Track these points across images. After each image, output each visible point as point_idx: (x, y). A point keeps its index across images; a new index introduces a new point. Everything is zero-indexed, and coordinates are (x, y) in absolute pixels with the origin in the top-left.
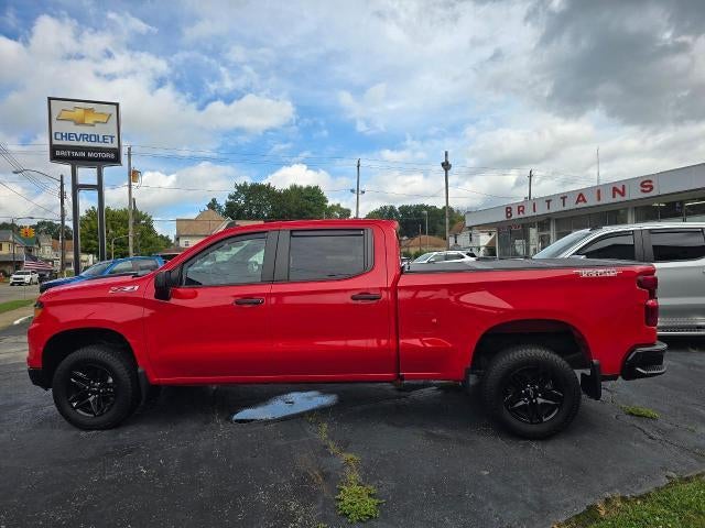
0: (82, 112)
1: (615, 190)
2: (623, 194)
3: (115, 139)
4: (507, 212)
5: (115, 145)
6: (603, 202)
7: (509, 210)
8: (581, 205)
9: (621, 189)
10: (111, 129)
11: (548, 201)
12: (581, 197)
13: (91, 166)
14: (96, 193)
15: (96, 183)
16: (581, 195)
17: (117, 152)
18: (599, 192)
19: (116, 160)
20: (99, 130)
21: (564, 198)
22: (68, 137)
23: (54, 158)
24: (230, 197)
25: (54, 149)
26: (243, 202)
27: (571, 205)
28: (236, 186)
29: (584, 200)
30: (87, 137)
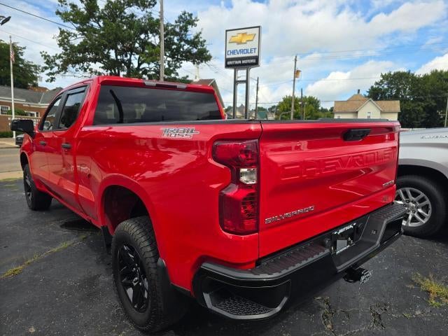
0: (240, 36)
3: (257, 50)
5: (256, 54)
10: (254, 44)
13: (243, 69)
14: (245, 84)
15: (245, 79)
17: (257, 58)
19: (256, 64)
20: (248, 46)
22: (233, 52)
23: (227, 66)
24: (377, 83)
25: (227, 60)
26: (386, 87)
28: (382, 76)
30: (242, 51)
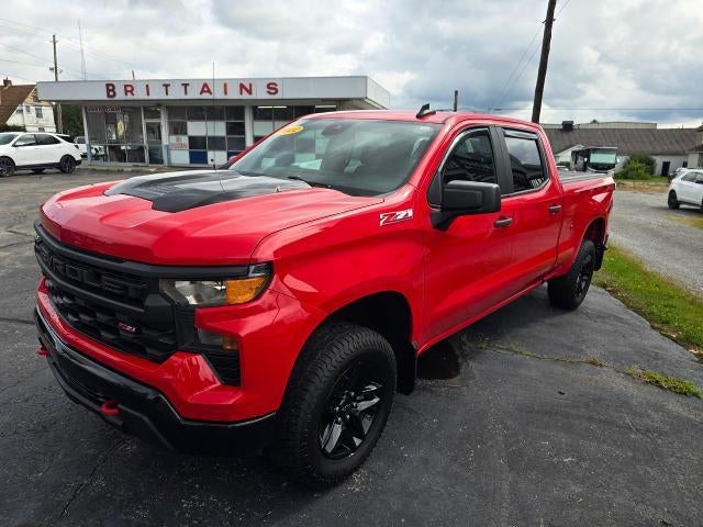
1: (242, 86)
2: (250, 92)
4: (108, 91)
6: (229, 96)
7: (110, 87)
8: (206, 96)
9: (248, 87)
11: (167, 86)
12: (205, 88)
16: (205, 85)
18: (225, 85)
21: (186, 85)
27: (194, 94)
29: (209, 91)
